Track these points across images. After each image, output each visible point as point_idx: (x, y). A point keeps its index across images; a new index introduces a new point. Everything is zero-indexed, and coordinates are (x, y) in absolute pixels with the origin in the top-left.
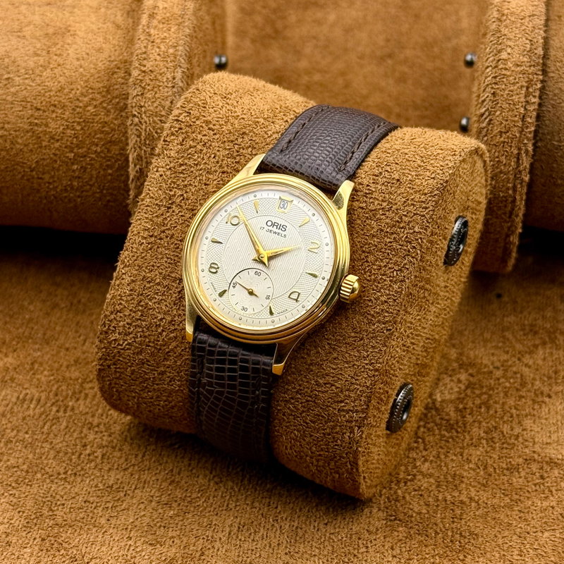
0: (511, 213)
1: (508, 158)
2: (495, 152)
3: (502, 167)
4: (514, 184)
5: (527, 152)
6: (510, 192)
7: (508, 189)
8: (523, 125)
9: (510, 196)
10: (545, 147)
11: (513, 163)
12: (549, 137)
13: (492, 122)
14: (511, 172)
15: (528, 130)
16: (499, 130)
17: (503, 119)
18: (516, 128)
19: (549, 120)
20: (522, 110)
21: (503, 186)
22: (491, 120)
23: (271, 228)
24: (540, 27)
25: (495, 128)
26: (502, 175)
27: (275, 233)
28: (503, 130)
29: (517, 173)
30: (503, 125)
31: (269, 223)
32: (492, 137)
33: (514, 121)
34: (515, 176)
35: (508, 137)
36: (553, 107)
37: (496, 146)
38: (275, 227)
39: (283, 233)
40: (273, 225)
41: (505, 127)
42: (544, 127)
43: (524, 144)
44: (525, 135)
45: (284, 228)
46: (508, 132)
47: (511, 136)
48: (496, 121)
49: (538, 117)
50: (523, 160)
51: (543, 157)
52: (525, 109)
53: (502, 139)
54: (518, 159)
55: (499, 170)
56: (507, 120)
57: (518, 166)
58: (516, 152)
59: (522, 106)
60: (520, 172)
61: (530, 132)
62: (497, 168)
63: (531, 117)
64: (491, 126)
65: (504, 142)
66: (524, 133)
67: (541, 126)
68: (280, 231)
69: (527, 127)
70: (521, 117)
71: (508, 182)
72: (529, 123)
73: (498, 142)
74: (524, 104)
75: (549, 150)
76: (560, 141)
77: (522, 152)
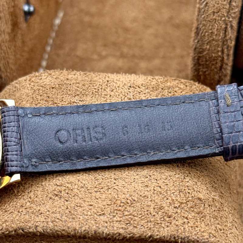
1: (219, 30)
2: (209, 26)
3: (214, 37)
4: (223, 49)
5: (232, 27)
6: (220, 54)
7: (218, 51)
8: (230, 7)
9: (220, 56)
11: (221, 34)
13: (208, 5)
14: (220, 40)
15: (233, 11)
16: (212, 10)
17: (215, 3)
18: (224, 10)
21: (215, 49)
22: (207, 3)
25: (210, 9)
26: (214, 42)
28: (216, 11)
29: (224, 41)
30: (215, 7)
32: (207, 16)
34: (223, 43)
35: (219, 16)
37: (210, 22)
41: (217, 8)
44: (230, 15)
46: (218, 12)
47: (221, 15)
48: (210, 4)
50: (228, 32)
53: (215, 17)
54: (226, 31)
55: (212, 38)
56: (218, 4)
58: (224, 26)
60: (227, 40)
61: (235, 13)
62: (211, 37)
64: (207, 7)
65: (216, 19)
66: (229, 13)
69: (232, 9)
70: (229, 2)
71: (218, 47)
72: (234, 6)
73: (211, 19)
77: (228, 27)
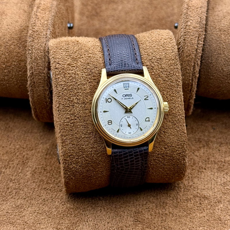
0: (191, 90)
10: (206, 62)
12: (207, 58)
19: (208, 51)
20: (196, 47)
23: (125, 97)
24: (205, 12)
27: (128, 98)
31: (124, 96)
33: (193, 51)
36: (209, 46)
38: (127, 96)
39: (132, 97)
40: (126, 96)
42: (205, 54)
43: (197, 61)
45: (131, 95)
49: (203, 50)
51: (205, 67)
52: (197, 46)
57: (194, 70)
59: (196, 45)
63: (200, 50)
67: (204, 54)
68: (130, 97)
74: (197, 44)
75: (207, 64)
76: (212, 60)
